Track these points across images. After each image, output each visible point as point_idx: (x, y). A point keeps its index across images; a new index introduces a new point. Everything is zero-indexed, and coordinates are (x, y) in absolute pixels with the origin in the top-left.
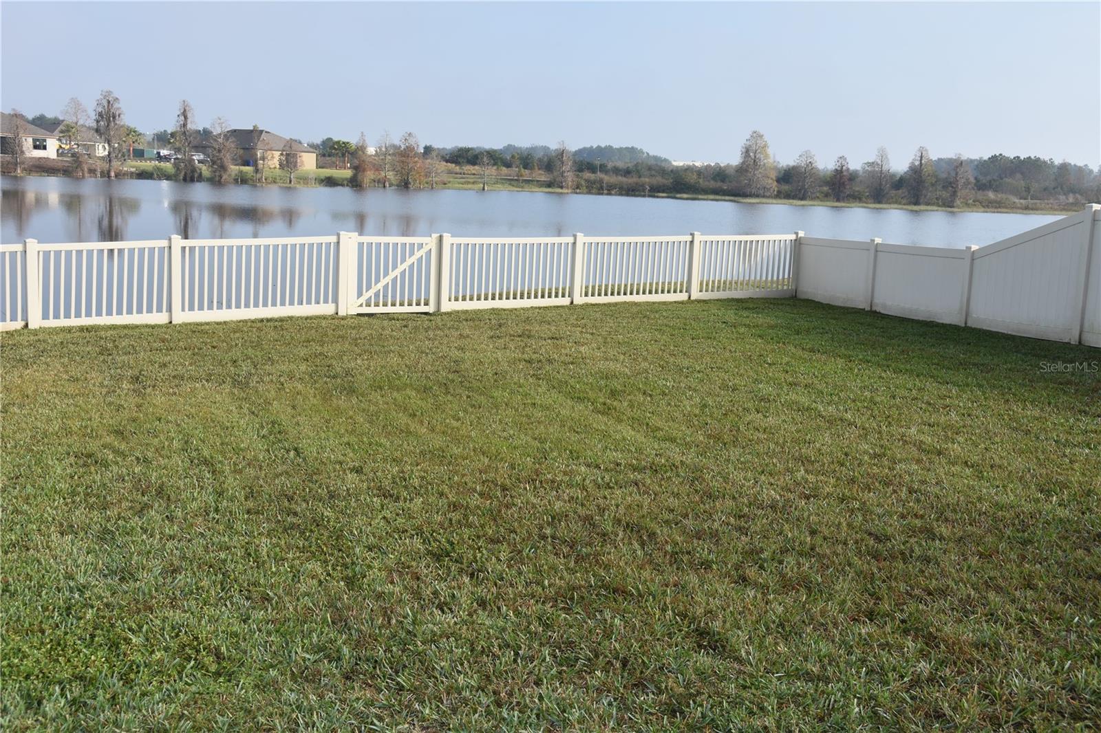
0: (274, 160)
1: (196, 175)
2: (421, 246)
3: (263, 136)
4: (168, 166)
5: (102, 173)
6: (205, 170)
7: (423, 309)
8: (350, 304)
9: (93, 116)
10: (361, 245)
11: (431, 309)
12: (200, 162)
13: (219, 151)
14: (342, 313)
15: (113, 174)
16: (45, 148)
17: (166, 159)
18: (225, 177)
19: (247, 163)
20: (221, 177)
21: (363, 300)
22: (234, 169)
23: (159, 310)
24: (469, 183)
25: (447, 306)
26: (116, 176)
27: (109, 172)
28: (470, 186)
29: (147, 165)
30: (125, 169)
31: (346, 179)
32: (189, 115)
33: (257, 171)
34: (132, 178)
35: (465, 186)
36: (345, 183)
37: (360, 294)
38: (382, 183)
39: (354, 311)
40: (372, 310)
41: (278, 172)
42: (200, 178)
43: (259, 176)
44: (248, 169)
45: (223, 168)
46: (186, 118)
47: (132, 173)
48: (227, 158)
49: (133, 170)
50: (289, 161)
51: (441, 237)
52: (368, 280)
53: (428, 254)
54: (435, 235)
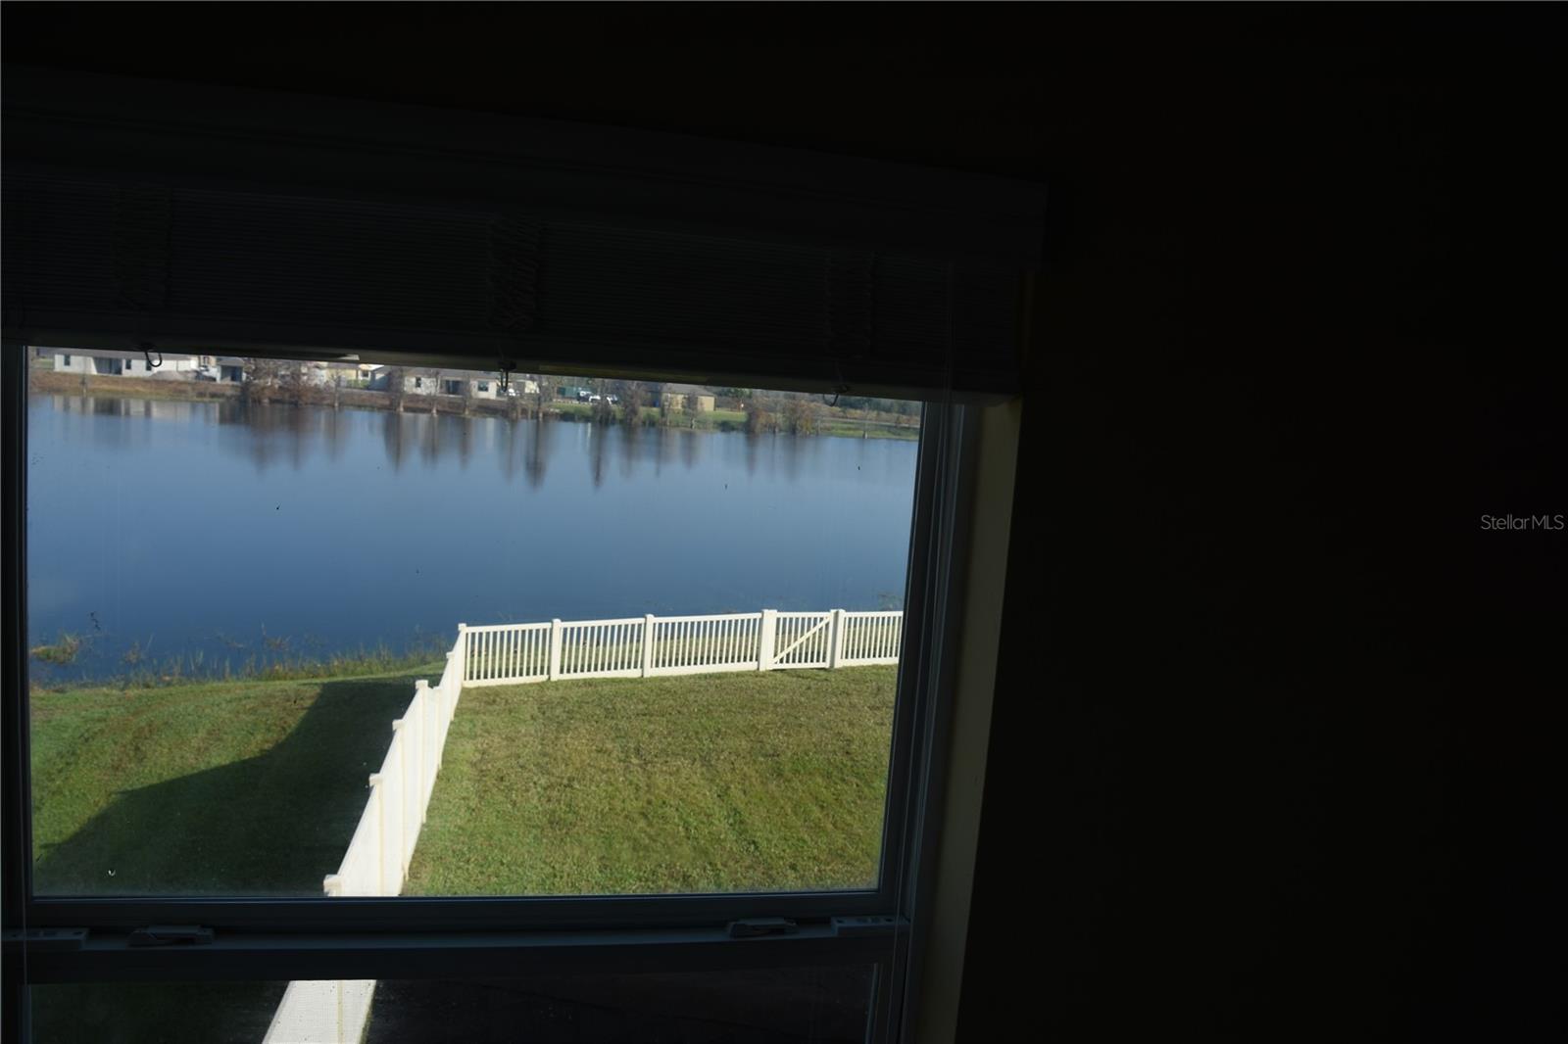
1: (610, 418)
2: (822, 619)
4: (587, 408)
7: (821, 665)
8: (768, 662)
10: (778, 620)
11: (826, 665)
12: (613, 402)
13: (632, 397)
14: (762, 669)
15: (541, 415)
16: (486, 389)
17: (585, 399)
18: (635, 420)
19: (654, 405)
21: (778, 659)
22: (643, 412)
23: (636, 668)
24: (849, 429)
25: (840, 663)
26: (544, 417)
27: (538, 413)
28: (851, 432)
29: (569, 406)
30: (552, 410)
31: (740, 423)
33: (663, 414)
34: (556, 418)
35: (847, 432)
36: (740, 427)
37: (775, 655)
38: (772, 428)
39: (771, 667)
40: (785, 666)
41: (682, 416)
42: (614, 423)
43: (664, 419)
44: (655, 410)
45: (634, 412)
47: (557, 414)
48: (638, 401)
49: (557, 411)
50: (691, 403)
51: (837, 614)
52: (783, 647)
53: (827, 625)
54: (833, 611)
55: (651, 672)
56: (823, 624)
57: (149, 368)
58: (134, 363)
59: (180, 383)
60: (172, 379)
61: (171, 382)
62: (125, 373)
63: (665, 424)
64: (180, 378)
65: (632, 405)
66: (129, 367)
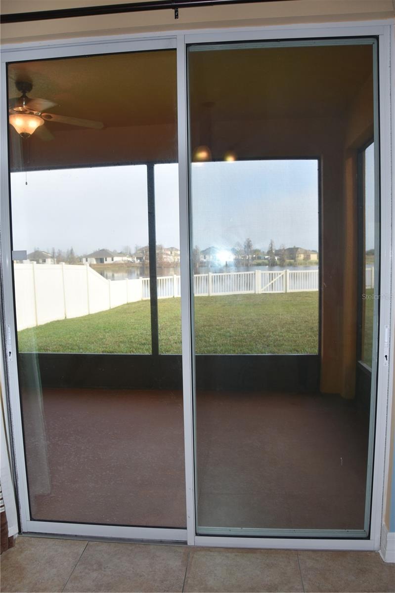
0: (302, 257)
2: (280, 274)
3: (299, 250)
4: (266, 261)
5: (246, 264)
6: (278, 262)
9: (244, 247)
10: (262, 274)
11: (284, 292)
13: (283, 255)
14: (257, 293)
17: (267, 259)
18: (284, 264)
19: (292, 259)
20: (283, 264)
22: (288, 261)
23: (206, 292)
25: (289, 291)
26: (250, 265)
29: (260, 261)
30: (253, 263)
32: (273, 244)
33: (295, 261)
37: (262, 288)
39: (260, 292)
40: (266, 292)
41: (303, 261)
42: (277, 265)
43: (295, 263)
44: (292, 261)
45: (284, 261)
46: (272, 245)
47: (255, 264)
48: (285, 257)
50: (307, 257)
51: (286, 271)
52: (265, 284)
53: (283, 276)
54: (285, 270)
55: (212, 294)
56: (281, 275)
57: (113, 260)
58: (108, 259)
59: (122, 264)
60: (119, 263)
61: (119, 264)
62: (105, 262)
63: (296, 264)
64: (123, 262)
65: (283, 258)
66: (106, 260)
